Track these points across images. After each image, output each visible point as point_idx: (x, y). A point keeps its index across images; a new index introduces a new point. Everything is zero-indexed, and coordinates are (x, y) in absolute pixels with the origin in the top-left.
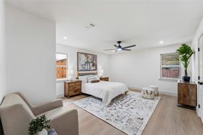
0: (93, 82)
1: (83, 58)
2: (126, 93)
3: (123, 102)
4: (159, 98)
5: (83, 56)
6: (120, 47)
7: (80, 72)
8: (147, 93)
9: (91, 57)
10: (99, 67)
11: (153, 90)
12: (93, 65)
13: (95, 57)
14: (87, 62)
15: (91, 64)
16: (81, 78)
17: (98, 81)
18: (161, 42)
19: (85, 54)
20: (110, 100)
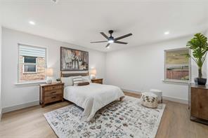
0: (80, 85)
1: (69, 55)
2: (121, 98)
3: (115, 113)
4: (164, 106)
5: (69, 52)
6: (111, 38)
7: (63, 73)
8: (148, 99)
9: (79, 54)
10: (91, 66)
11: (155, 96)
12: (83, 64)
13: (85, 54)
14: (75, 60)
15: (80, 63)
16: (64, 80)
17: (88, 84)
18: (167, 33)
19: (72, 50)
20: (93, 113)
